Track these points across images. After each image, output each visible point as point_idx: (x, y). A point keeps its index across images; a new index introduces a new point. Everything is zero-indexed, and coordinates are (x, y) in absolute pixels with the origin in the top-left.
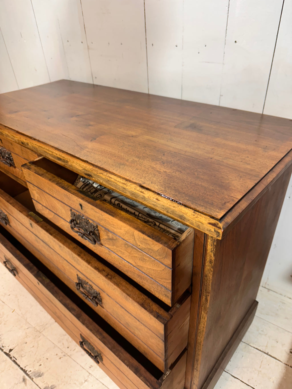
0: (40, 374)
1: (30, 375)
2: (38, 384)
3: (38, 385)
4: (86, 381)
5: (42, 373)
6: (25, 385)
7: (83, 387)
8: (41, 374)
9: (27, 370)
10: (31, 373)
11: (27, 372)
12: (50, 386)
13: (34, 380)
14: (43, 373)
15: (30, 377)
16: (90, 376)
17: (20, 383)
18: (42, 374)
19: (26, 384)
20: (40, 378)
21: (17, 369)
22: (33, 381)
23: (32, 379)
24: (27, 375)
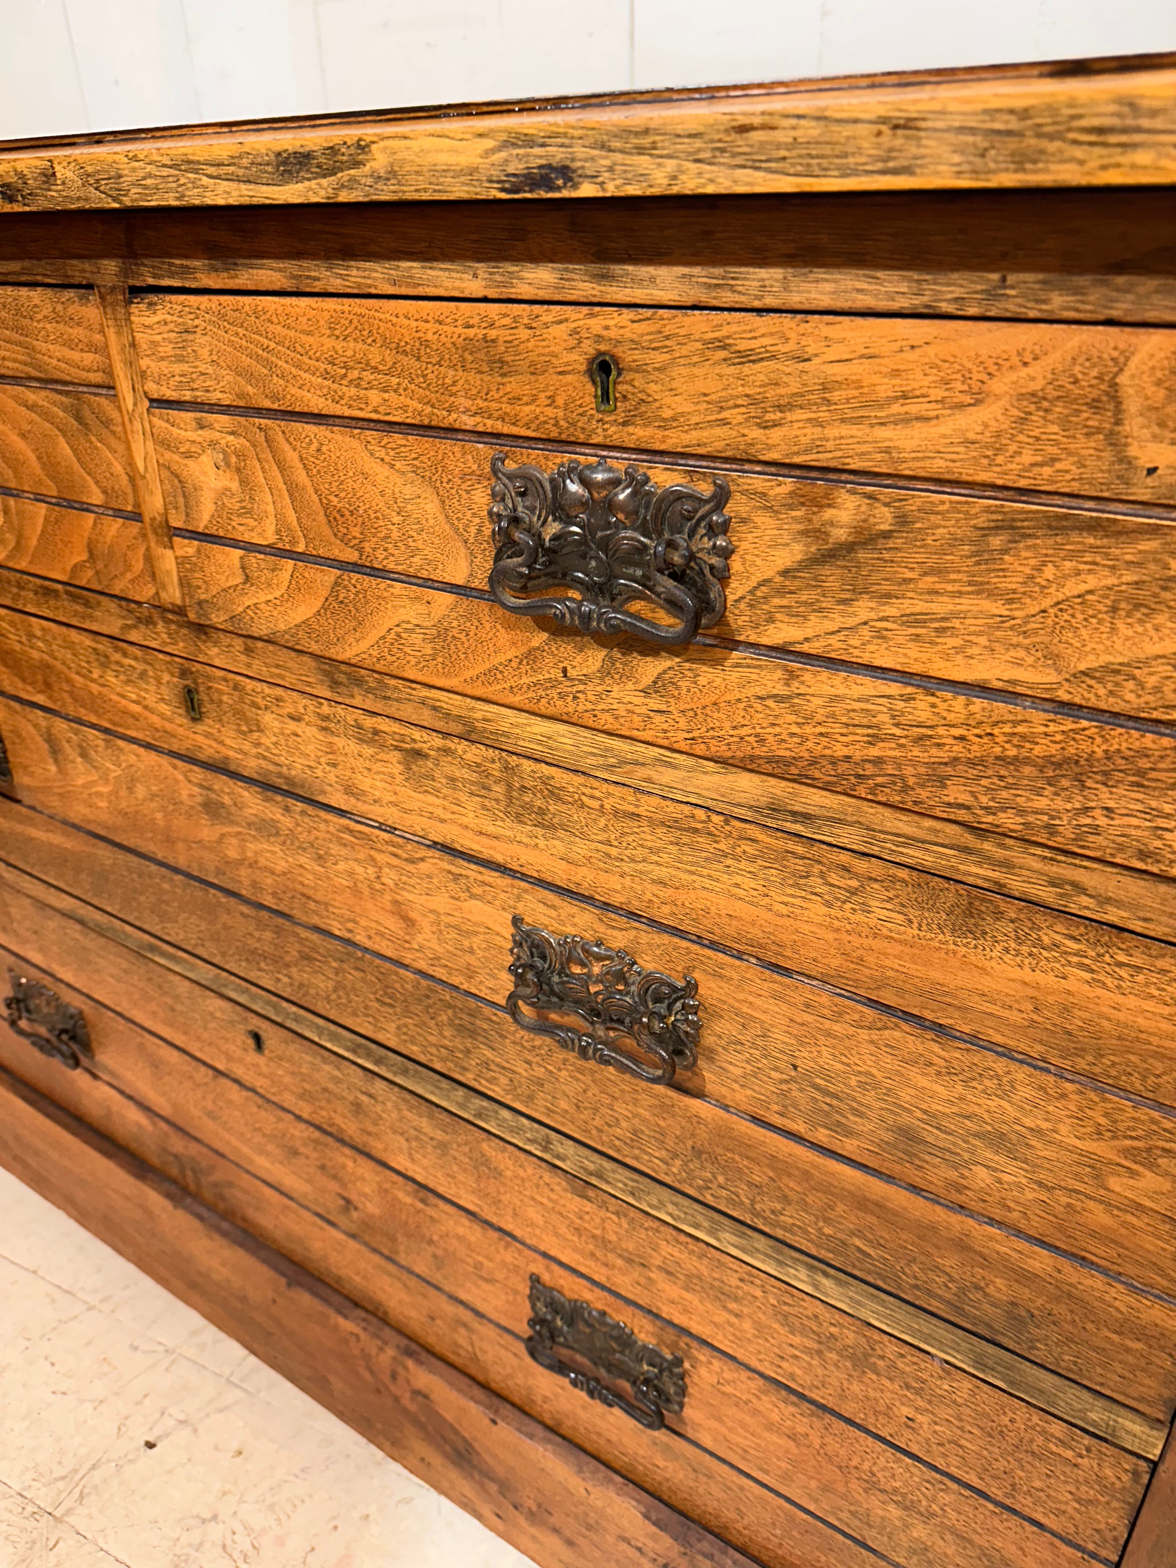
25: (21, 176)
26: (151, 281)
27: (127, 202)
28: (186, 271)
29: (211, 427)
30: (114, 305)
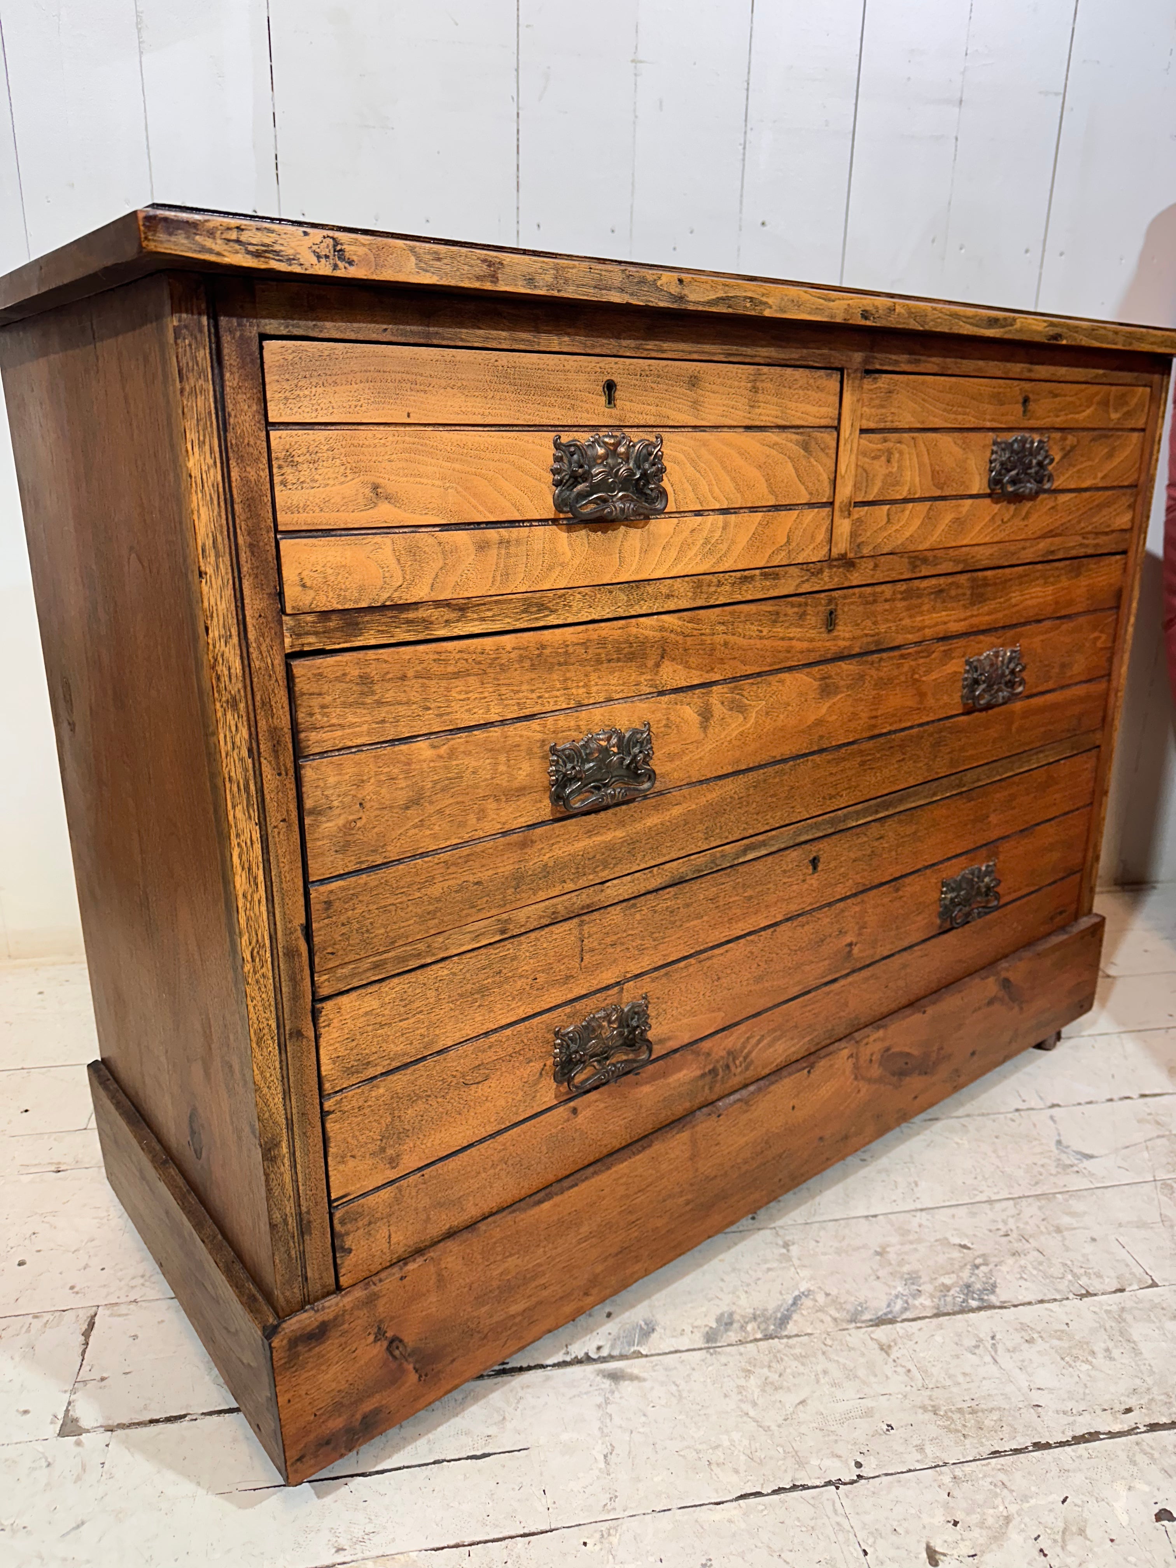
0: (641, 1328)
1: (616, 1353)
2: (672, 1349)
3: (676, 1352)
4: (786, 1245)
5: (643, 1323)
6: (636, 1383)
7: (799, 1259)
8: (645, 1327)
9: (587, 1354)
10: (613, 1347)
11: (594, 1356)
12: (714, 1325)
13: (644, 1353)
14: (644, 1320)
15: (622, 1357)
16: (781, 1232)
17: (613, 1392)
18: (646, 1324)
19: (633, 1378)
20: (654, 1336)
21: (548, 1378)
22: (646, 1356)
23: (638, 1355)
24: (603, 1360)
25: (877, 308)
26: (878, 367)
27: (927, 328)
28: (897, 362)
29: (890, 440)
30: (854, 379)
